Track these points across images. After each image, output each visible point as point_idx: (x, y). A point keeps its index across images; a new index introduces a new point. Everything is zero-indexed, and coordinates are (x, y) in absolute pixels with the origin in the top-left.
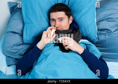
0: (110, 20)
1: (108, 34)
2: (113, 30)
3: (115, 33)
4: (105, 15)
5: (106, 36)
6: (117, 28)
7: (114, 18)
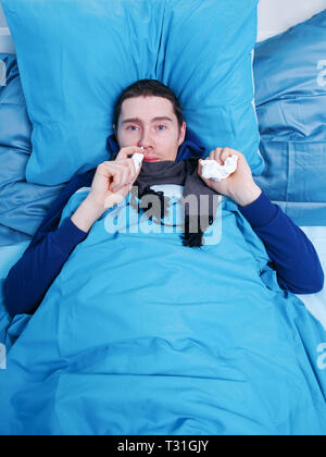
0: (300, 98)
1: (294, 144)
2: (308, 130)
3: (316, 139)
4: (282, 82)
5: (288, 149)
6: (319, 124)
7: (310, 93)
